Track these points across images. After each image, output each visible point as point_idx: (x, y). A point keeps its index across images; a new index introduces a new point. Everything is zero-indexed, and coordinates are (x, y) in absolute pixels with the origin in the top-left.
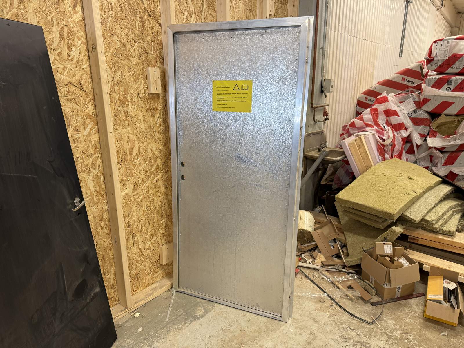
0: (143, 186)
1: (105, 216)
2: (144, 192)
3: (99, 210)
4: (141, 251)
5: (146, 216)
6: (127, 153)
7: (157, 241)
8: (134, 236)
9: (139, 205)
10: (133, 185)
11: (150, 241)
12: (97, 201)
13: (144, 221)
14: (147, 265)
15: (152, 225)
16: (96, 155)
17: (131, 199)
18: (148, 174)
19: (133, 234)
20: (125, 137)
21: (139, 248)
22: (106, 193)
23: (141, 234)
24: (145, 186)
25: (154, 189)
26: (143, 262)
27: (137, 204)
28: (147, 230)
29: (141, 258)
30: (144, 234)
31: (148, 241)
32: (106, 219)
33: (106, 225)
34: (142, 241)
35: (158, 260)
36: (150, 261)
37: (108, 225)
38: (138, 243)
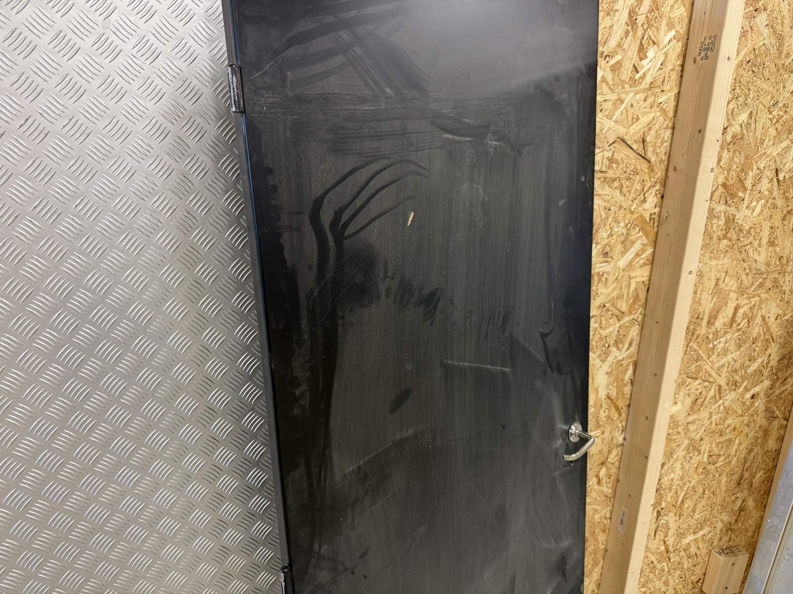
0: (717, 405)
1: (613, 457)
2: (714, 418)
3: (603, 440)
4: (667, 551)
5: (701, 477)
6: (702, 319)
7: (711, 539)
8: (662, 514)
9: (694, 447)
10: (693, 397)
11: (695, 533)
12: (604, 419)
13: (693, 487)
14: (671, 582)
15: (710, 498)
16: (632, 317)
17: (680, 429)
18: (737, 378)
19: (660, 509)
20: (710, 279)
21: (665, 543)
22: (629, 406)
23: (678, 513)
24: (719, 406)
25: (741, 416)
26: (663, 576)
27: (689, 445)
28: (695, 508)
29: (664, 566)
30: (685, 514)
31: (689, 533)
32: (613, 464)
33: (610, 476)
34: (677, 530)
35: (700, 579)
36: (681, 578)
37: (614, 479)
38: (665, 532)
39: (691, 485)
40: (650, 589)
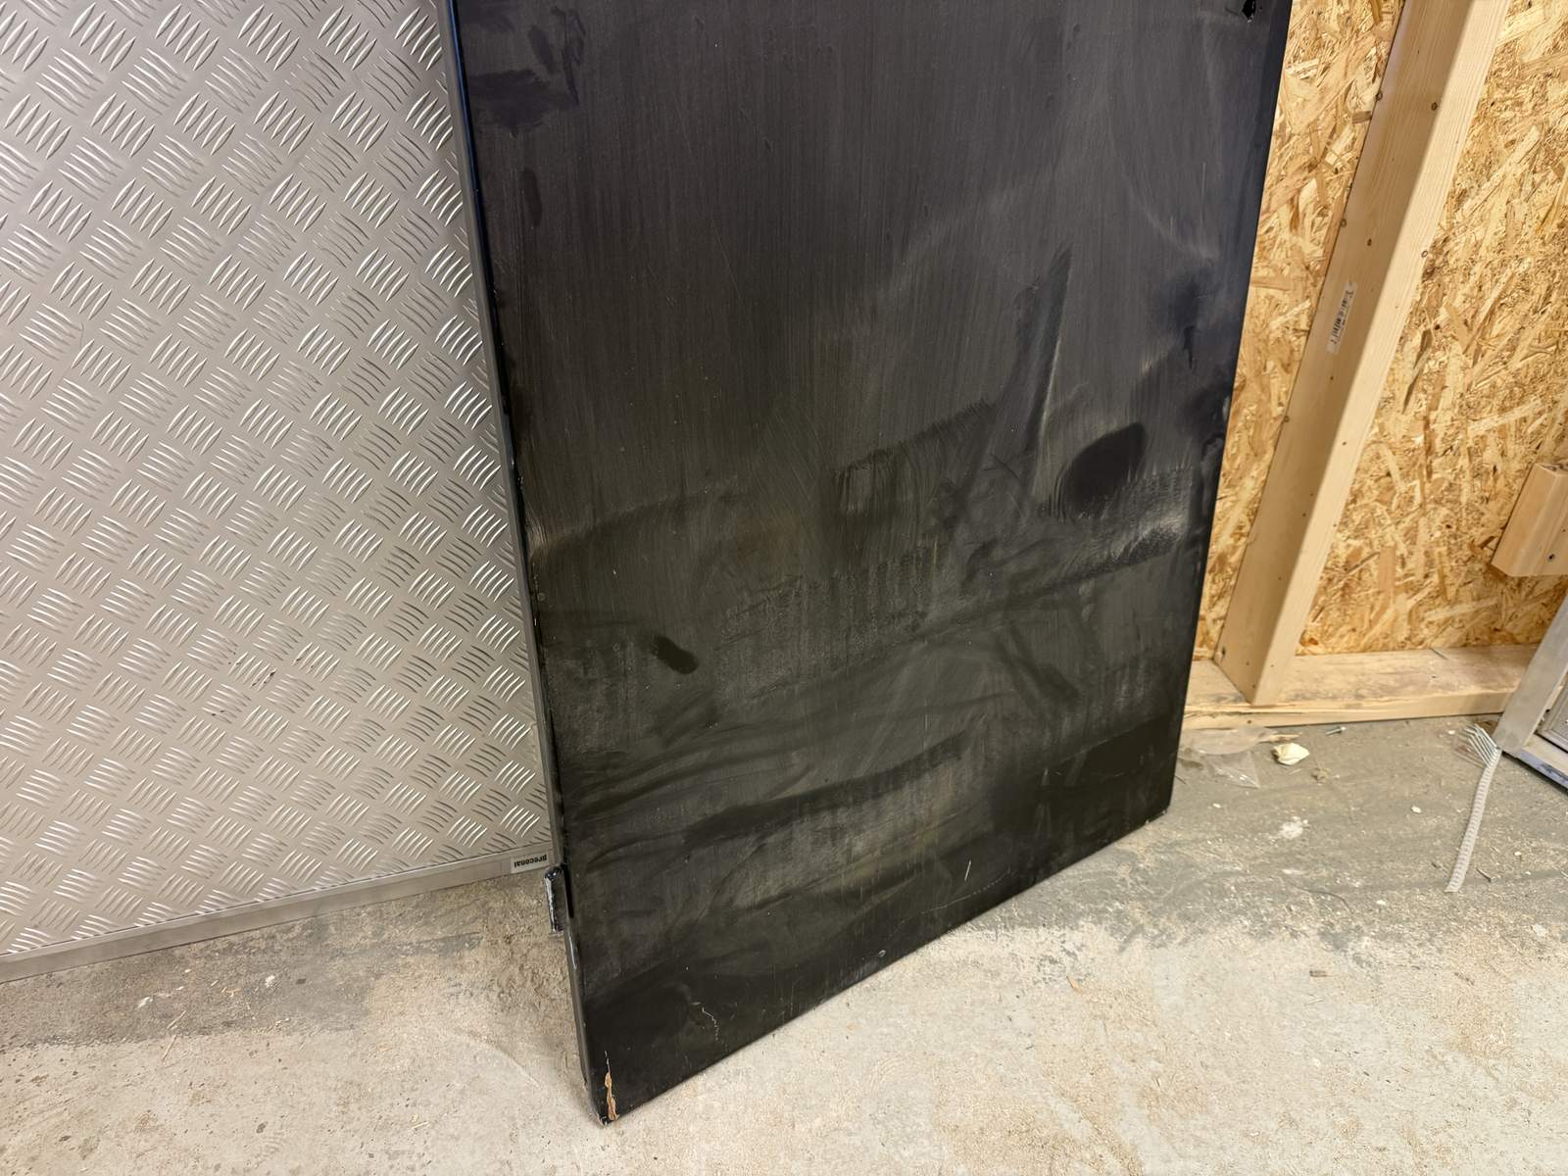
1: (1340, 152)
3: (1324, 91)
4: (1429, 450)
5: (1551, 249)
7: (1538, 432)
8: (1434, 343)
11: (1503, 410)
12: (1334, 25)
13: (1524, 277)
14: (1423, 536)
17: (1525, 93)
21: (1427, 426)
23: (1474, 347)
26: (1408, 514)
27: (1539, 144)
28: (1518, 339)
29: (1412, 488)
30: (1489, 353)
31: (1489, 408)
32: (1336, 172)
33: (1325, 208)
34: (1462, 395)
35: (1491, 538)
36: (1448, 527)
37: (1333, 216)
38: (1433, 396)
39: (1521, 270)
40: (1371, 545)
